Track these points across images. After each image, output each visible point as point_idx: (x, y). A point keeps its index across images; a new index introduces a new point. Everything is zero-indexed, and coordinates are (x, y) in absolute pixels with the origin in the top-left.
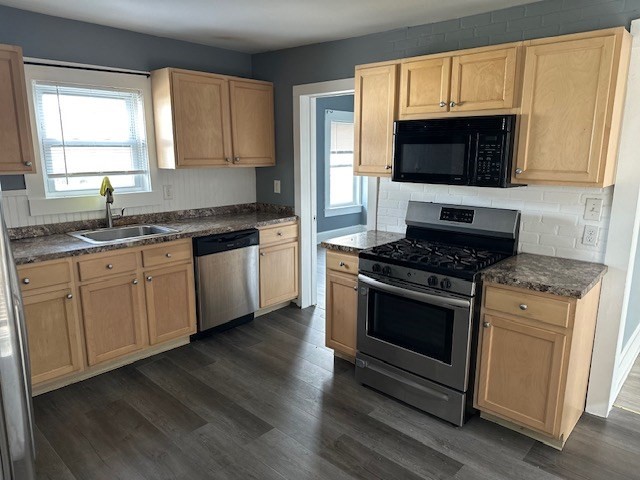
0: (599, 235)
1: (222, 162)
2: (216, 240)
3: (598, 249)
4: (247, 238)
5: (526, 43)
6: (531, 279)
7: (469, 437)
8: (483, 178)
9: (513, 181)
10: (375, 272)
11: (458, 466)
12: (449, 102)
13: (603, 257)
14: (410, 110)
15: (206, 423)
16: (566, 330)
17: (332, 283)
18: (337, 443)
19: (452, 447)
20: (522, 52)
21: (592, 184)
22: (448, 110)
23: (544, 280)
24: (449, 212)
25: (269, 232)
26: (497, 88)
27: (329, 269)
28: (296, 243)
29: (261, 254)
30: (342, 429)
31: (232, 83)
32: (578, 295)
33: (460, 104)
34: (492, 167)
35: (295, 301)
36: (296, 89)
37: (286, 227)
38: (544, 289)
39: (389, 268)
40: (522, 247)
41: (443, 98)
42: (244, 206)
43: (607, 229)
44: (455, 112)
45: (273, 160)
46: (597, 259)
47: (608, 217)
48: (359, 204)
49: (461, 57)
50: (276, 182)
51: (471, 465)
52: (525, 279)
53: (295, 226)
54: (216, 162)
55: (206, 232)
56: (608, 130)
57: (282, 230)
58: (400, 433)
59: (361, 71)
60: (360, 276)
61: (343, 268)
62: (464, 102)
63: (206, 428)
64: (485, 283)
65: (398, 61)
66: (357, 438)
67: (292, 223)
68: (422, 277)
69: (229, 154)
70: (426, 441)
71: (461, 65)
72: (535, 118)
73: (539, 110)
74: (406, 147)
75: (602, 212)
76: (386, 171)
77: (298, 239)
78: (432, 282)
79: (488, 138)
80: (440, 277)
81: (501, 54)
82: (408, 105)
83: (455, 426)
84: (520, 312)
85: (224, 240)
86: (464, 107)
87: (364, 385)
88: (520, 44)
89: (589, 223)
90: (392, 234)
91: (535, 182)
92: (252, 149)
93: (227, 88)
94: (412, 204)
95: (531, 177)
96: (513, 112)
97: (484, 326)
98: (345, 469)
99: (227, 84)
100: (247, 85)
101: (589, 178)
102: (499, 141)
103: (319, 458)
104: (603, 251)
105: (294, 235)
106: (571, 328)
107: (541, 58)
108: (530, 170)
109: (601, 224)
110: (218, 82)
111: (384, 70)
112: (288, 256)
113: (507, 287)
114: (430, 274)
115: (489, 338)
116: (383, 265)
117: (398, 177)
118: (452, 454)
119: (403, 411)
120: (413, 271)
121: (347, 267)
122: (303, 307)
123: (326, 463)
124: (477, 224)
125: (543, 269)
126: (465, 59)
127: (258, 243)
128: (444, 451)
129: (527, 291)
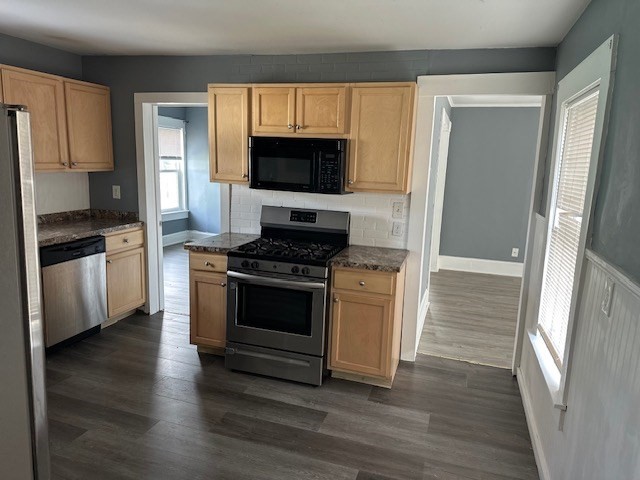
0: (403, 228)
1: (58, 166)
2: (62, 250)
3: (402, 238)
4: (96, 245)
5: (352, 84)
6: (366, 262)
7: (327, 393)
8: (325, 187)
9: (347, 189)
10: (244, 268)
11: (324, 415)
12: (295, 126)
13: (406, 245)
14: (262, 129)
15: (86, 430)
16: (390, 297)
17: (196, 282)
18: (223, 420)
19: (316, 402)
20: (349, 93)
21: (400, 192)
22: (295, 131)
23: (374, 262)
24: (298, 215)
25: (114, 238)
26: (332, 117)
27: (193, 270)
28: (142, 250)
29: (107, 262)
30: (223, 408)
31: (68, 86)
32: (398, 270)
33: (304, 127)
34: (331, 179)
35: (142, 309)
36: (137, 96)
37: (132, 233)
38: (375, 268)
39: (257, 263)
40: (352, 240)
41: (290, 121)
42: (77, 213)
43: (407, 224)
44: (300, 134)
45: (112, 165)
46: (402, 247)
47: (408, 216)
48: (185, 210)
49: (303, 89)
50: (114, 187)
51: (333, 412)
52: (361, 262)
53: (141, 231)
54: (51, 166)
55: (49, 240)
56: (408, 153)
57: (128, 236)
58: (274, 401)
59: (213, 89)
60: (229, 272)
61: (209, 268)
62: (307, 126)
63: (88, 434)
64: (333, 268)
65: (249, 85)
66: (240, 413)
67: (137, 228)
68: (287, 267)
69: (65, 159)
70: (296, 402)
71: (304, 96)
72: (361, 142)
73: (363, 137)
74: (261, 160)
75: (404, 211)
76: (242, 179)
77: (144, 245)
78: (295, 270)
79: (328, 156)
80: (301, 267)
81: (335, 90)
82: (260, 124)
83: (315, 386)
84: (360, 288)
85: (69, 249)
86: (307, 130)
87: (234, 371)
88: (347, 85)
89: (397, 220)
90: (247, 235)
91: (361, 190)
92: (90, 154)
93: (62, 89)
94: (265, 208)
95: (358, 187)
96: (345, 137)
97: (334, 301)
98: (236, 437)
99: (62, 86)
100: (83, 88)
101: (398, 188)
102: (335, 159)
103: (211, 434)
104: (406, 241)
105: (140, 241)
106: (394, 295)
107: (363, 97)
108: (358, 181)
109: (403, 221)
110: (53, 82)
111: (238, 91)
112: (134, 263)
113: (349, 269)
114: (293, 265)
115: (338, 310)
116: (251, 261)
117: (254, 185)
118: (318, 408)
119: (271, 384)
120: (278, 264)
121: (213, 266)
122: (152, 313)
123: (218, 436)
124: (320, 224)
125: (370, 255)
126: (307, 91)
127: (104, 251)
128: (311, 406)
129: (365, 270)
